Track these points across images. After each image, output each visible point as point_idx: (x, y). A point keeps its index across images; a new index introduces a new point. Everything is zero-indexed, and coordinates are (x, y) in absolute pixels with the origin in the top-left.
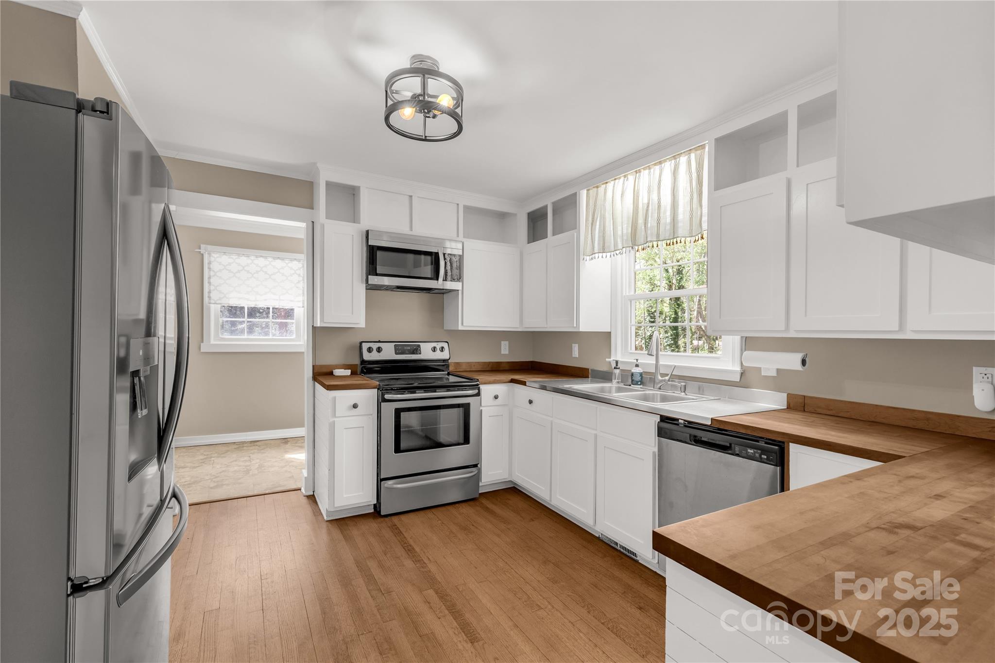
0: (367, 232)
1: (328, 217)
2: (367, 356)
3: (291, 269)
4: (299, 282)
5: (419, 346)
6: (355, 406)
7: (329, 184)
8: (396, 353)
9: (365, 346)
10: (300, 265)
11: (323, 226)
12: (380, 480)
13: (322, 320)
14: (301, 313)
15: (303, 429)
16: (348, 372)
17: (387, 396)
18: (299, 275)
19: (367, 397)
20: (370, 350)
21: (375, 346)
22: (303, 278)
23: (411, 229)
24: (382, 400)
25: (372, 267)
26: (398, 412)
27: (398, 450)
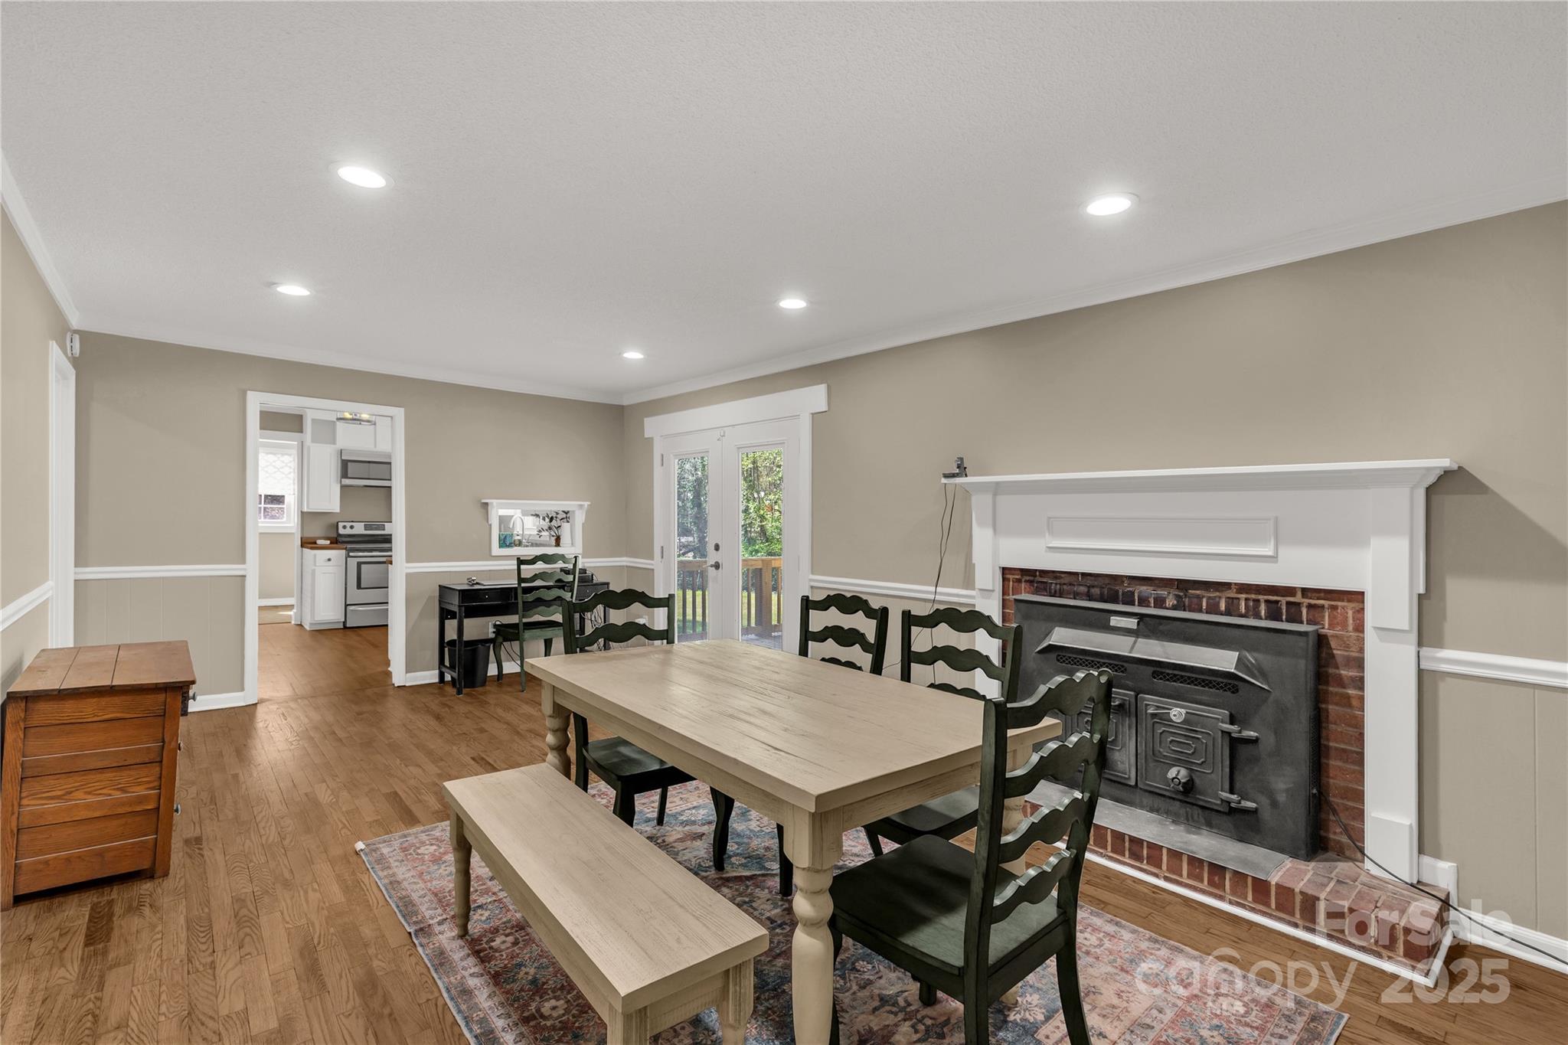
0: (341, 450)
1: (313, 441)
2: (341, 531)
3: (283, 462)
4: (290, 473)
5: (384, 525)
6: (329, 560)
7: (313, 420)
8: (365, 530)
9: (341, 525)
10: (292, 459)
11: (309, 448)
12: (346, 605)
13: (308, 507)
14: (291, 500)
15: (293, 599)
16: (328, 542)
17: (351, 554)
18: (290, 467)
19: (337, 555)
20: (344, 527)
21: (348, 525)
22: (294, 469)
23: (375, 446)
24: (347, 556)
25: (345, 474)
26: (359, 565)
27: (359, 587)
